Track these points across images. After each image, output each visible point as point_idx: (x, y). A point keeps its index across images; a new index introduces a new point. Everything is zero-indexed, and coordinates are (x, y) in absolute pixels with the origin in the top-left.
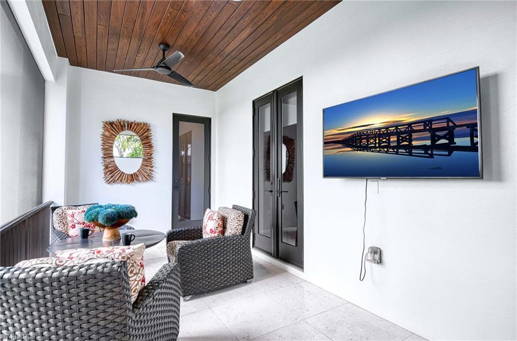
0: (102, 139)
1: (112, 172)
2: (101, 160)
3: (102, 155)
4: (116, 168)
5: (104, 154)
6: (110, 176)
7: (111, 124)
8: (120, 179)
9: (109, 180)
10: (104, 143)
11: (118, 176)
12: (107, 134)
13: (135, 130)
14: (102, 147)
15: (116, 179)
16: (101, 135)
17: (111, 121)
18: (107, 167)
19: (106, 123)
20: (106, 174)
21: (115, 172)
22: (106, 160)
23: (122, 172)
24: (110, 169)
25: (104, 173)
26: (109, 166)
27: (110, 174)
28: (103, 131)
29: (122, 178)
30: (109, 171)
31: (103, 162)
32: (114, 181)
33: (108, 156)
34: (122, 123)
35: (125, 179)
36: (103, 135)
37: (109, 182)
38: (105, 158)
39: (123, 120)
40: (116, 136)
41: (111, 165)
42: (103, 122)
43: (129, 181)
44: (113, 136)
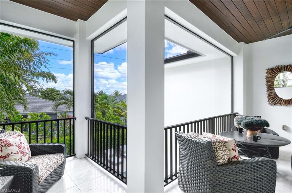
0: (266, 79)
1: (273, 99)
2: (266, 92)
3: (266, 89)
4: (277, 96)
5: (268, 88)
6: (272, 101)
7: (272, 69)
8: (279, 103)
9: (271, 103)
10: (267, 82)
11: (278, 101)
12: (269, 76)
13: (291, 70)
14: (266, 84)
15: (276, 103)
16: (266, 77)
17: (272, 68)
18: (269, 95)
19: (268, 70)
20: (269, 99)
21: (275, 98)
22: (269, 91)
23: (281, 98)
24: (272, 96)
25: (268, 99)
26: (271, 95)
27: (272, 100)
28: (267, 74)
29: (281, 102)
30: (271, 98)
31: (267, 92)
32: (275, 104)
33: (270, 89)
34: (280, 67)
35: (283, 103)
36: (267, 77)
37: (271, 104)
38: (269, 90)
39: (280, 65)
40: (276, 77)
41: (273, 94)
42: (266, 69)
43: (286, 104)
44: (274, 77)
